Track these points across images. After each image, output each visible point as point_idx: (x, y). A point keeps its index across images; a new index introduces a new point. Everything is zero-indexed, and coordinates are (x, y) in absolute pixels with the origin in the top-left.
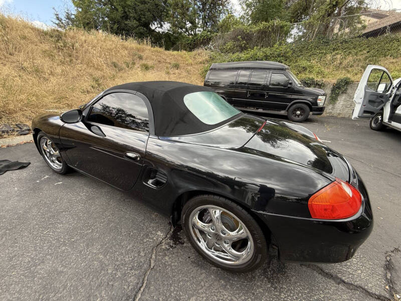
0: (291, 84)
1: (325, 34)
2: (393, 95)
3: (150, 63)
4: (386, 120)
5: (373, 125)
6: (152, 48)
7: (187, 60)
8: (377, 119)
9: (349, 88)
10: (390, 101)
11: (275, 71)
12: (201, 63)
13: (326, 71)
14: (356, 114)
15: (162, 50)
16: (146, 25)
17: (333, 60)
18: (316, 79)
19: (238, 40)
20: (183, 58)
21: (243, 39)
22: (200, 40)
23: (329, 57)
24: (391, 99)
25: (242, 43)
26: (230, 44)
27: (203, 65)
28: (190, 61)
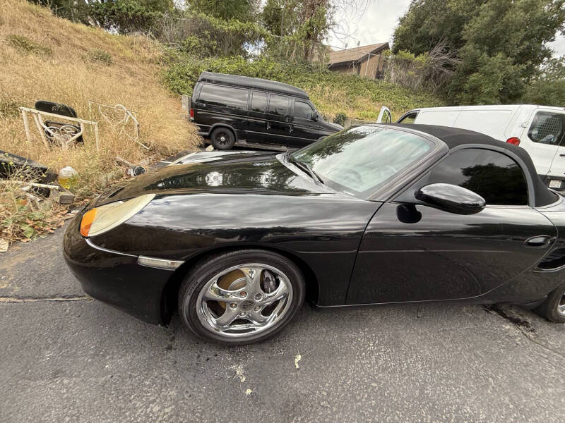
0: (317, 117)
1: (306, 59)
7: (120, 50)
11: (298, 99)
13: (321, 103)
19: (205, 37)
21: (212, 37)
25: (212, 43)
26: (194, 40)
27: (157, 66)
28: (129, 53)
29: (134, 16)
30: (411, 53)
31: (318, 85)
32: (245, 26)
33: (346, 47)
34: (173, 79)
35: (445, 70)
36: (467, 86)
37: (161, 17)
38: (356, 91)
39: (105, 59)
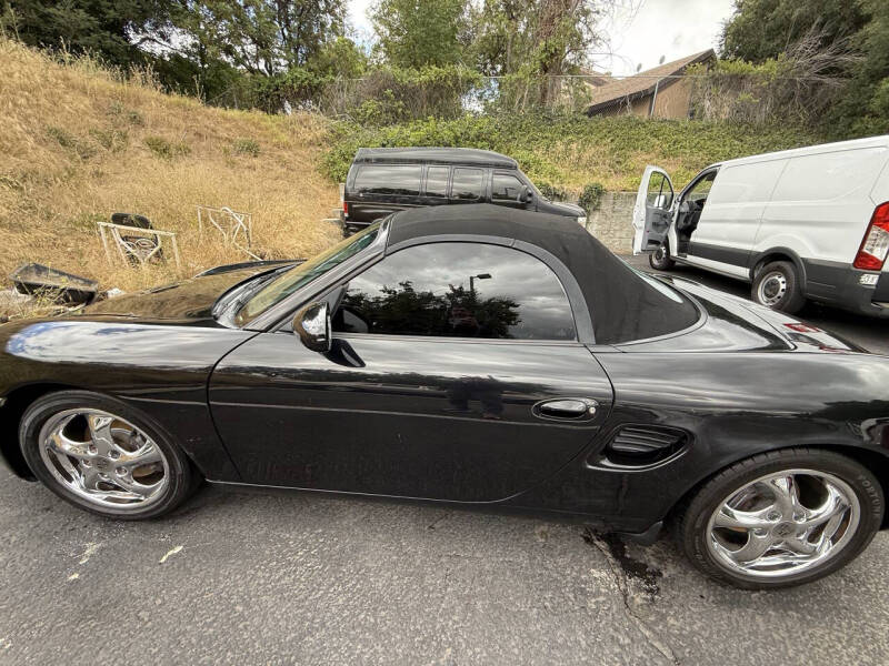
0: (530, 195)
1: (543, 103)
2: (676, 213)
3: (170, 137)
4: (674, 253)
5: (655, 262)
6: (164, 97)
7: (274, 135)
8: (659, 252)
9: (602, 201)
10: (674, 222)
11: (498, 171)
12: (311, 143)
13: (562, 171)
14: (638, 248)
15: (196, 103)
16: (117, 28)
17: (567, 152)
18: (552, 186)
19: (388, 98)
20: (260, 129)
21: (397, 96)
22: (292, 87)
23: (560, 146)
24: (674, 219)
25: (396, 105)
26: (371, 105)
27: (318, 149)
28: (285, 137)
29: (300, 87)
30: (746, 61)
31: (559, 143)
32: (443, 72)
33: (638, 69)
34: (334, 163)
35: (827, 80)
36: (876, 104)
37: (332, 81)
38: (630, 144)
39: (252, 149)
